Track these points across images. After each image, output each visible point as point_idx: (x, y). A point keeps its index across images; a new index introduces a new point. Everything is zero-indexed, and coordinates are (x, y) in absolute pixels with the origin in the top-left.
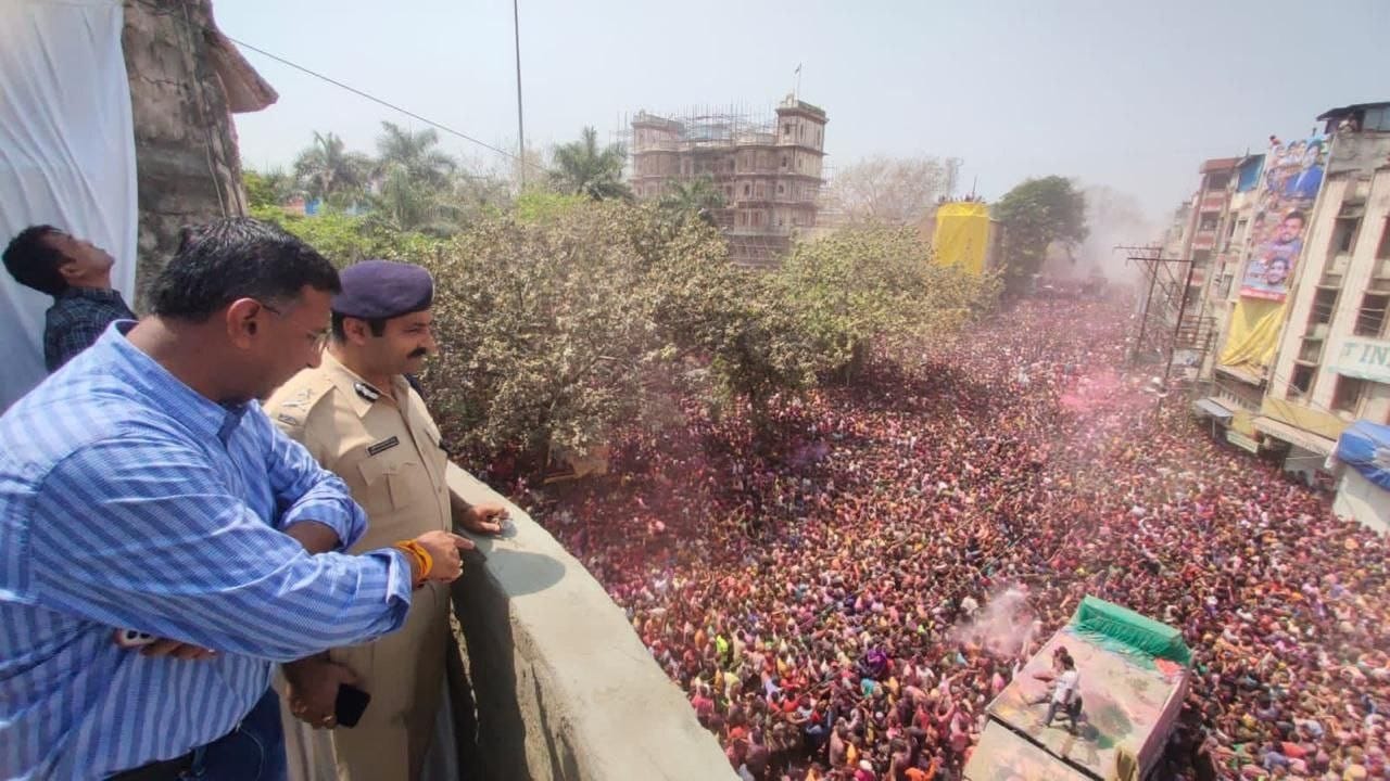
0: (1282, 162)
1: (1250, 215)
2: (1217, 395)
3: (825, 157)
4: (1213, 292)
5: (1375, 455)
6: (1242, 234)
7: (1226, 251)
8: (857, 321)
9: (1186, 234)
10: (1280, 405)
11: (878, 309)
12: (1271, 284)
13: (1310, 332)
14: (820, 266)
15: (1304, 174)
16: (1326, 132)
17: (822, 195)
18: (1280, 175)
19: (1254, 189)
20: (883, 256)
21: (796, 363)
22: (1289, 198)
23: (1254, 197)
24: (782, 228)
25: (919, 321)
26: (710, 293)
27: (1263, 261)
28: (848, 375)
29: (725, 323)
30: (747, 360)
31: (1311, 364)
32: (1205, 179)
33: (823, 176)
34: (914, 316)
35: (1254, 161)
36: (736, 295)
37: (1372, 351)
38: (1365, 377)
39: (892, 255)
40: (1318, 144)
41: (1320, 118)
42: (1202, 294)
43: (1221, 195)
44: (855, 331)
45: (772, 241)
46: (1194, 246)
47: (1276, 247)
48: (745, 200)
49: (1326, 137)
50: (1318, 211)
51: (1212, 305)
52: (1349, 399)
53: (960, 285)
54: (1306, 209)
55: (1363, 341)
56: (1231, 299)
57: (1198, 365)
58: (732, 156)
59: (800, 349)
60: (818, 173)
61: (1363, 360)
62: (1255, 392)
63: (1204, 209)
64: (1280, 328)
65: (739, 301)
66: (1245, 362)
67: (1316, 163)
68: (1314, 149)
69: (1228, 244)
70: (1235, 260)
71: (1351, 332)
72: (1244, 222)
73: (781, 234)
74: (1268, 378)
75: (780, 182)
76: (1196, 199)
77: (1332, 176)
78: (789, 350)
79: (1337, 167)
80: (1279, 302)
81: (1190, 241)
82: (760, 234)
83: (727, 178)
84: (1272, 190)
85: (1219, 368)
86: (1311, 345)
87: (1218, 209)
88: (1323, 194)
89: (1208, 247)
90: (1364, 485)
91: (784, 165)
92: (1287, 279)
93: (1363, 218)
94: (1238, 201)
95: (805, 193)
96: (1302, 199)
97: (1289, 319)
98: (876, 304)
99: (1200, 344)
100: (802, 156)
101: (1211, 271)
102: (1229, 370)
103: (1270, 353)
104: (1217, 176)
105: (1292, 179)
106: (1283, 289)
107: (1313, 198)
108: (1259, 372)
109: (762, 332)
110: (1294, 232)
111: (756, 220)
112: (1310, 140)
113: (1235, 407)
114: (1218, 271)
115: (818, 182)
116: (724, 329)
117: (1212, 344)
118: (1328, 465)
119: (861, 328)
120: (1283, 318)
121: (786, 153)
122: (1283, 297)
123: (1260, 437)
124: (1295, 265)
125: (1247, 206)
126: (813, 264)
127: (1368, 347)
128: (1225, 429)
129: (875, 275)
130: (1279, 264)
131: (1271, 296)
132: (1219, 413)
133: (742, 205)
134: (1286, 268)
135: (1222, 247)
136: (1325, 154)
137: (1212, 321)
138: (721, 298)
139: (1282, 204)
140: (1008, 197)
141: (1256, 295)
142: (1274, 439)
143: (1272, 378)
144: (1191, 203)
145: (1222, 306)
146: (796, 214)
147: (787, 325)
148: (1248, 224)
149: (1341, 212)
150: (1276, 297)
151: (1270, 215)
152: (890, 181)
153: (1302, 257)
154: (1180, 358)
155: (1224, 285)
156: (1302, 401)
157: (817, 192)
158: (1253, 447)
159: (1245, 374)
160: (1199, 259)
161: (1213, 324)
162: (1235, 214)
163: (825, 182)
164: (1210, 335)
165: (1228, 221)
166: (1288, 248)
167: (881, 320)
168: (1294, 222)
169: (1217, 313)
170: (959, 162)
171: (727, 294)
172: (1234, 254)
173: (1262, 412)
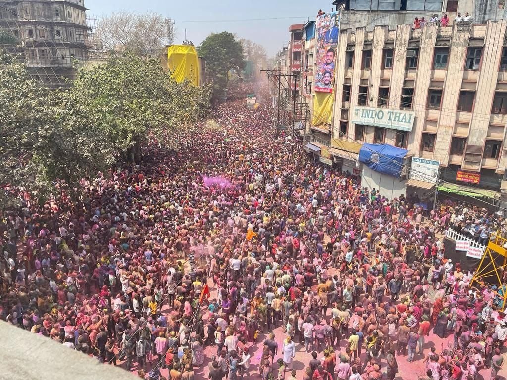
0: (323, 24)
1: (314, 51)
2: (313, 141)
3: (86, 11)
4: (304, 91)
5: (372, 157)
6: (312, 61)
7: (307, 71)
8: (132, 120)
9: (288, 64)
10: (337, 141)
11: (145, 111)
12: (326, 84)
13: (343, 107)
14: (100, 85)
15: (331, 30)
16: (337, 10)
17: (90, 38)
18: (323, 31)
19: (314, 38)
20: (142, 77)
21: (98, 151)
22: (327, 42)
23: (314, 42)
24: (64, 61)
25: (172, 117)
26: (19, 104)
27: (321, 73)
28: (133, 157)
29: (36, 127)
30: (59, 154)
31: (345, 121)
32: (292, 34)
33: (88, 25)
34: (168, 114)
35: (311, 24)
36: (41, 104)
37: (365, 111)
38: (364, 124)
39: (147, 76)
40: (335, 15)
41: (333, 4)
42: (300, 93)
43: (299, 43)
44: (132, 127)
45: (59, 71)
46: (293, 69)
47: (325, 67)
48: (31, 40)
49: (337, 12)
50: (339, 48)
51: (305, 97)
52: (360, 134)
53: (190, 94)
54: (334, 48)
55: (361, 108)
56: (312, 93)
57: (304, 128)
58: (14, 7)
59: (99, 141)
60: (84, 22)
61: (362, 117)
62: (327, 137)
63: (294, 50)
64: (333, 105)
65: (44, 109)
66: (322, 123)
67: (335, 25)
68: (334, 18)
69: (307, 67)
70: (311, 74)
71: (357, 105)
72: (312, 55)
73: (65, 66)
74: (331, 130)
75: (56, 28)
76: (289, 45)
77: (342, 31)
78: (91, 142)
79: (343, 27)
80: (331, 92)
81: (290, 67)
82: (48, 66)
83: (12, 24)
84: (320, 38)
85: (312, 127)
86: (345, 112)
87: (299, 50)
88: (340, 40)
89: (299, 70)
90: (370, 171)
91: (57, 15)
92: (333, 82)
93: (355, 51)
94: (308, 45)
95: (77, 37)
96: (332, 43)
97: (335, 101)
98: (143, 108)
99: (303, 117)
100: (69, 9)
101: (302, 81)
102: (317, 128)
103: (330, 118)
104: (297, 34)
105: (327, 33)
106: (331, 87)
107: (337, 42)
108: (327, 127)
109: (68, 131)
110: (331, 59)
111: (43, 54)
112: (332, 14)
113: (320, 145)
114: (305, 80)
115: (86, 28)
116: (37, 131)
117: (308, 116)
118: (358, 165)
119: (136, 124)
120: (333, 101)
121: (57, 6)
122: (331, 90)
123: (332, 158)
124: (334, 75)
125: (312, 47)
126: (94, 83)
127: (363, 110)
128: (319, 156)
129: (138, 90)
130: (327, 75)
131: (326, 90)
132: (316, 149)
133: (29, 44)
134: (331, 76)
135: (305, 68)
136: (338, 20)
137: (307, 104)
138: (29, 107)
139: (325, 45)
140: (204, 43)
141: (321, 90)
142: (337, 158)
143: (333, 130)
144: (287, 48)
145: (309, 97)
146: (73, 51)
147: (85, 125)
148: (314, 55)
149: (347, 49)
150: (329, 91)
151: (321, 51)
152: (133, 30)
153: (336, 71)
154: (297, 125)
155: (309, 87)
156: (344, 138)
157: (86, 36)
158: (330, 163)
159: (323, 129)
160: (296, 75)
161: (308, 107)
162: (308, 51)
163: (90, 29)
164: (307, 112)
165: (305, 55)
166: (330, 67)
167: (148, 117)
168: (330, 54)
169: (308, 101)
170: (173, 22)
171: (34, 103)
172: (310, 71)
173: (332, 146)
